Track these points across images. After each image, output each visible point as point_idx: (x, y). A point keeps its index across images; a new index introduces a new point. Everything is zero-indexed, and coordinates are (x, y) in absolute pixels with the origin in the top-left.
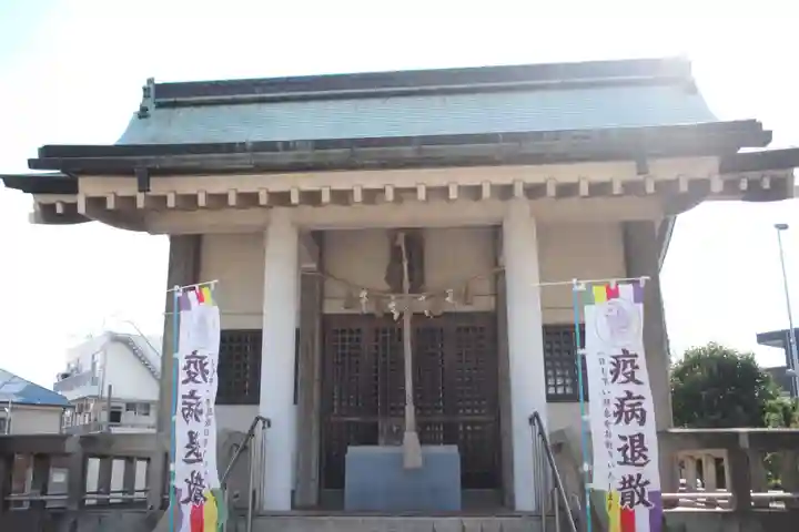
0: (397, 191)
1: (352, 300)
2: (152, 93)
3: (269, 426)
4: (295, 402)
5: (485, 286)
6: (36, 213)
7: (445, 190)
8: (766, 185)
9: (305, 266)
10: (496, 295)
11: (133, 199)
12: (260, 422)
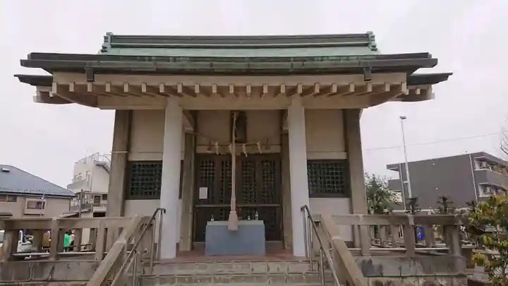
0: (236, 89)
1: (211, 147)
2: (109, 40)
3: (165, 211)
4: (180, 197)
5: (276, 140)
6: (37, 96)
7: (261, 88)
8: (418, 92)
9: (187, 129)
10: (281, 145)
11: (86, 87)
12: (160, 211)
